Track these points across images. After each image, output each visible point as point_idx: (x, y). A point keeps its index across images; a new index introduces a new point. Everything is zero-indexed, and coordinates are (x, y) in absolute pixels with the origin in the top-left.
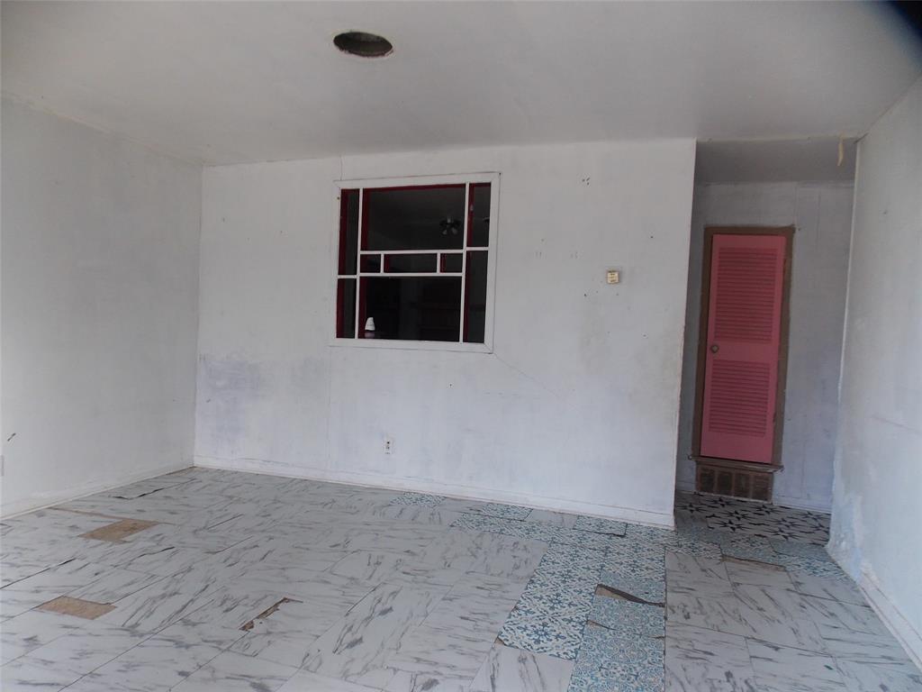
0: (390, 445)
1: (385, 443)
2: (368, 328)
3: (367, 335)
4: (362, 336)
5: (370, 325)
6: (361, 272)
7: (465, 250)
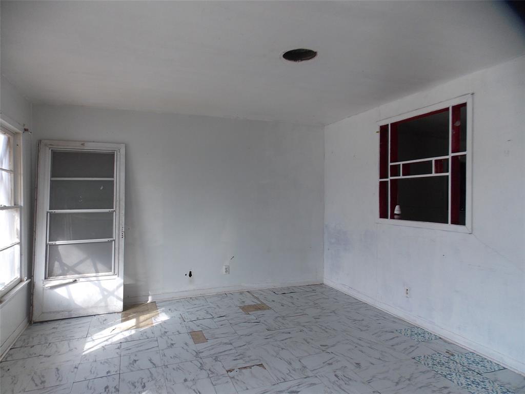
0: (408, 291)
1: (405, 291)
2: (396, 212)
3: (396, 217)
4: (392, 217)
5: (397, 210)
6: (391, 176)
7: (451, 155)
